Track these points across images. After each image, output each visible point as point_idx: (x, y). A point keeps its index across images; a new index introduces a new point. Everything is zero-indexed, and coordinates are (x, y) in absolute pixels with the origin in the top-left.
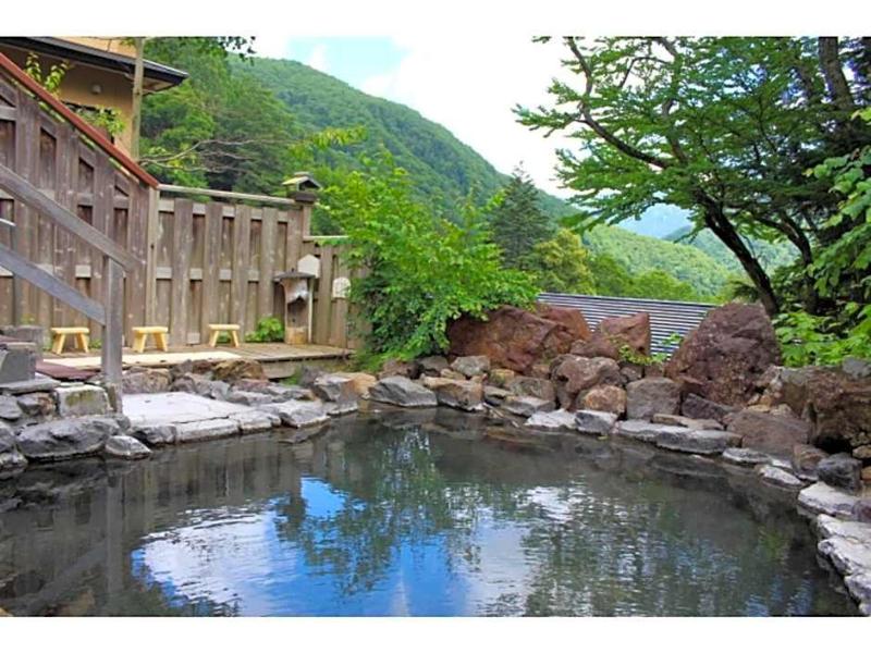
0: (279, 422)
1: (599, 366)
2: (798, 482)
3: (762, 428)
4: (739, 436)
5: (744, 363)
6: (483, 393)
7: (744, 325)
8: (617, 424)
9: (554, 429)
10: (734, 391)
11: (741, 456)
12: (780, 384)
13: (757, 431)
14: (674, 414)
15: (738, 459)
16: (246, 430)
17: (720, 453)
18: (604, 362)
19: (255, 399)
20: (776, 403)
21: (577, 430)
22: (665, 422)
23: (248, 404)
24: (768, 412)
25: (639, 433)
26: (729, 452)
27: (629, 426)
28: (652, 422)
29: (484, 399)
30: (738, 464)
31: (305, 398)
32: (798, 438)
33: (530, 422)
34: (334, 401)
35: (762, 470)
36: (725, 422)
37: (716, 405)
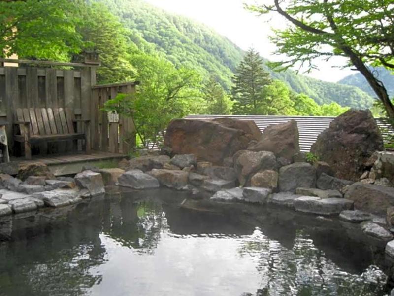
0: (43, 203)
1: (262, 157)
2: (389, 235)
3: (367, 195)
4: (352, 202)
5: (357, 151)
6: (188, 178)
7: (358, 124)
8: (270, 196)
9: (229, 201)
10: (351, 169)
11: (351, 216)
12: (381, 164)
13: (363, 197)
14: (311, 187)
15: (349, 218)
16: (18, 210)
17: (338, 214)
18: (265, 154)
19: (32, 189)
20: (379, 177)
21: (244, 200)
22: (304, 193)
23: (27, 193)
24: (373, 183)
25: (285, 202)
26: (343, 214)
27: (279, 197)
28: (295, 193)
29: (189, 181)
30: (349, 221)
31: (66, 187)
32: (391, 202)
33: (214, 197)
34: (86, 188)
35: (365, 226)
36: (343, 191)
37: (338, 180)
